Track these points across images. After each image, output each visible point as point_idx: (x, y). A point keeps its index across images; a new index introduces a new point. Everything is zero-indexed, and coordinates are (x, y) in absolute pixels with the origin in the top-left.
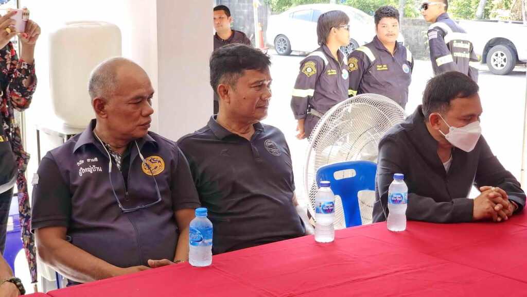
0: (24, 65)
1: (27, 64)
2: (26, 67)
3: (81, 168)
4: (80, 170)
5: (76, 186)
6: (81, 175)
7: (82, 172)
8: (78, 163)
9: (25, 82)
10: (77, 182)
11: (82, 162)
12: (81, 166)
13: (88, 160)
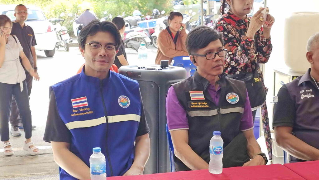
0: (264, 39)
1: (266, 39)
2: (265, 41)
3: (302, 95)
4: (302, 96)
5: (299, 105)
6: (302, 99)
7: (303, 97)
8: (301, 92)
9: (264, 49)
10: (299, 103)
11: (303, 91)
12: (302, 93)
13: (307, 91)
